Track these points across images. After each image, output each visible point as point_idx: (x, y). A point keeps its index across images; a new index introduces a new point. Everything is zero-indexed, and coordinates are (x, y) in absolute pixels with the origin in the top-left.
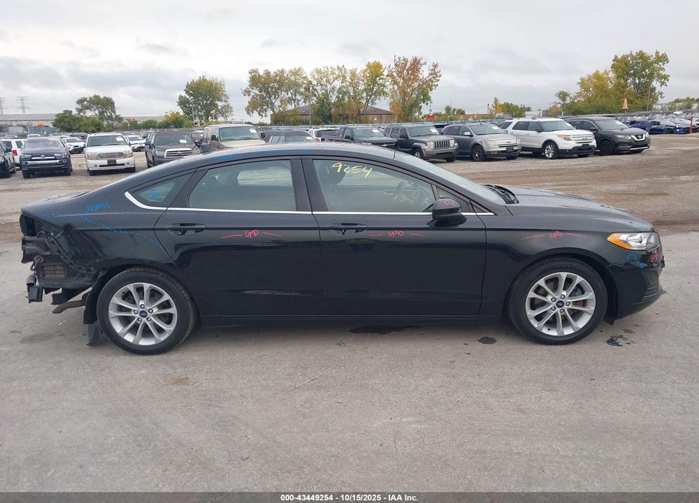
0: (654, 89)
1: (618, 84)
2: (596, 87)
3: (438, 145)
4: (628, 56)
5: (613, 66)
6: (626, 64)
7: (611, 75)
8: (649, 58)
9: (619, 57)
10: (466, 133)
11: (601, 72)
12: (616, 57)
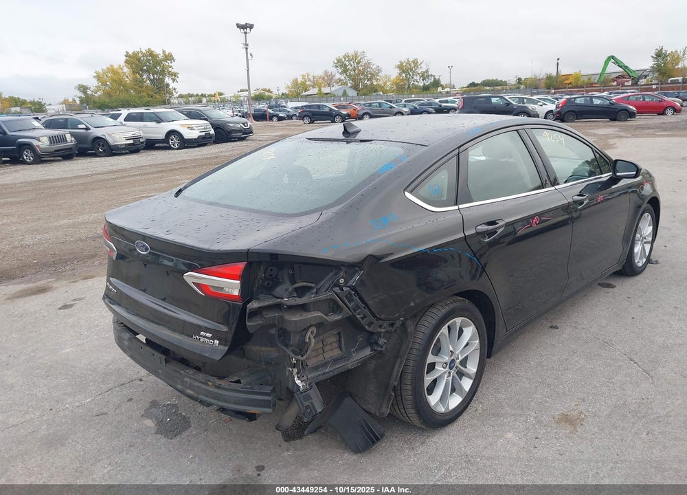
0: (168, 85)
1: (136, 80)
2: (113, 80)
3: (53, 140)
4: (138, 53)
5: (126, 62)
6: (139, 60)
7: (126, 70)
8: (157, 56)
9: (131, 53)
10: (80, 126)
11: (116, 67)
12: (127, 53)
